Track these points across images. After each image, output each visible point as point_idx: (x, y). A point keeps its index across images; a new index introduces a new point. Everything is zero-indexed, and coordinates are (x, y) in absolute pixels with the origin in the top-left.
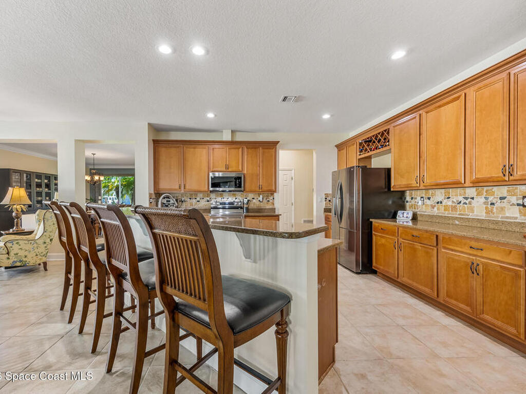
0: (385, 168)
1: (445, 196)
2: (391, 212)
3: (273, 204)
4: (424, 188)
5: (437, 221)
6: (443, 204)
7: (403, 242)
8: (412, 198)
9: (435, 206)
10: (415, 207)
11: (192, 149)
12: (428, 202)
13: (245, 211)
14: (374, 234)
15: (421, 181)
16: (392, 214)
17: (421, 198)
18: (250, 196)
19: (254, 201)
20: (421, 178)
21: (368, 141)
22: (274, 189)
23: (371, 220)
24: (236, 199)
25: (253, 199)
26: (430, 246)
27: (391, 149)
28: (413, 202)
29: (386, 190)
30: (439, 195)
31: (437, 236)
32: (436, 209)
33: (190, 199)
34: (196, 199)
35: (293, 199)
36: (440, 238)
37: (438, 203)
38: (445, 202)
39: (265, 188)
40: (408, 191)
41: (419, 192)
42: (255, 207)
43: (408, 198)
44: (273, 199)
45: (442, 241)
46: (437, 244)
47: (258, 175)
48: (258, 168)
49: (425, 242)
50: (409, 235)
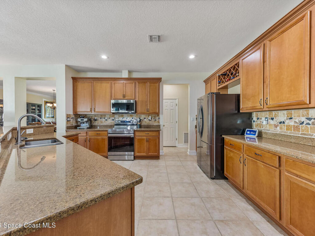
0: (236, 94)
1: (288, 116)
2: (240, 130)
3: (159, 122)
4: (267, 109)
5: (280, 139)
6: (286, 124)
7: (247, 158)
8: (258, 119)
9: (278, 125)
10: (260, 126)
11: (100, 84)
12: (271, 122)
13: (138, 127)
14: (226, 148)
15: (265, 103)
16: (241, 131)
17: (266, 118)
18: (142, 117)
19: (145, 120)
20: (265, 101)
21: (224, 75)
22: (157, 111)
23: (223, 136)
24: (133, 118)
25: (145, 118)
26: (273, 166)
27: (240, 79)
28: (259, 122)
29: (237, 112)
30: (282, 116)
31: (280, 158)
32: (278, 128)
33: (101, 118)
34: (105, 118)
35: (177, 119)
36: (283, 160)
37: (280, 123)
38: (288, 122)
39: (151, 111)
40: (254, 113)
41: (263, 114)
42: (146, 124)
43: (255, 119)
44: (159, 118)
45: (285, 164)
46: (280, 166)
47: (146, 102)
48: (146, 97)
49: (268, 162)
50: (253, 152)
